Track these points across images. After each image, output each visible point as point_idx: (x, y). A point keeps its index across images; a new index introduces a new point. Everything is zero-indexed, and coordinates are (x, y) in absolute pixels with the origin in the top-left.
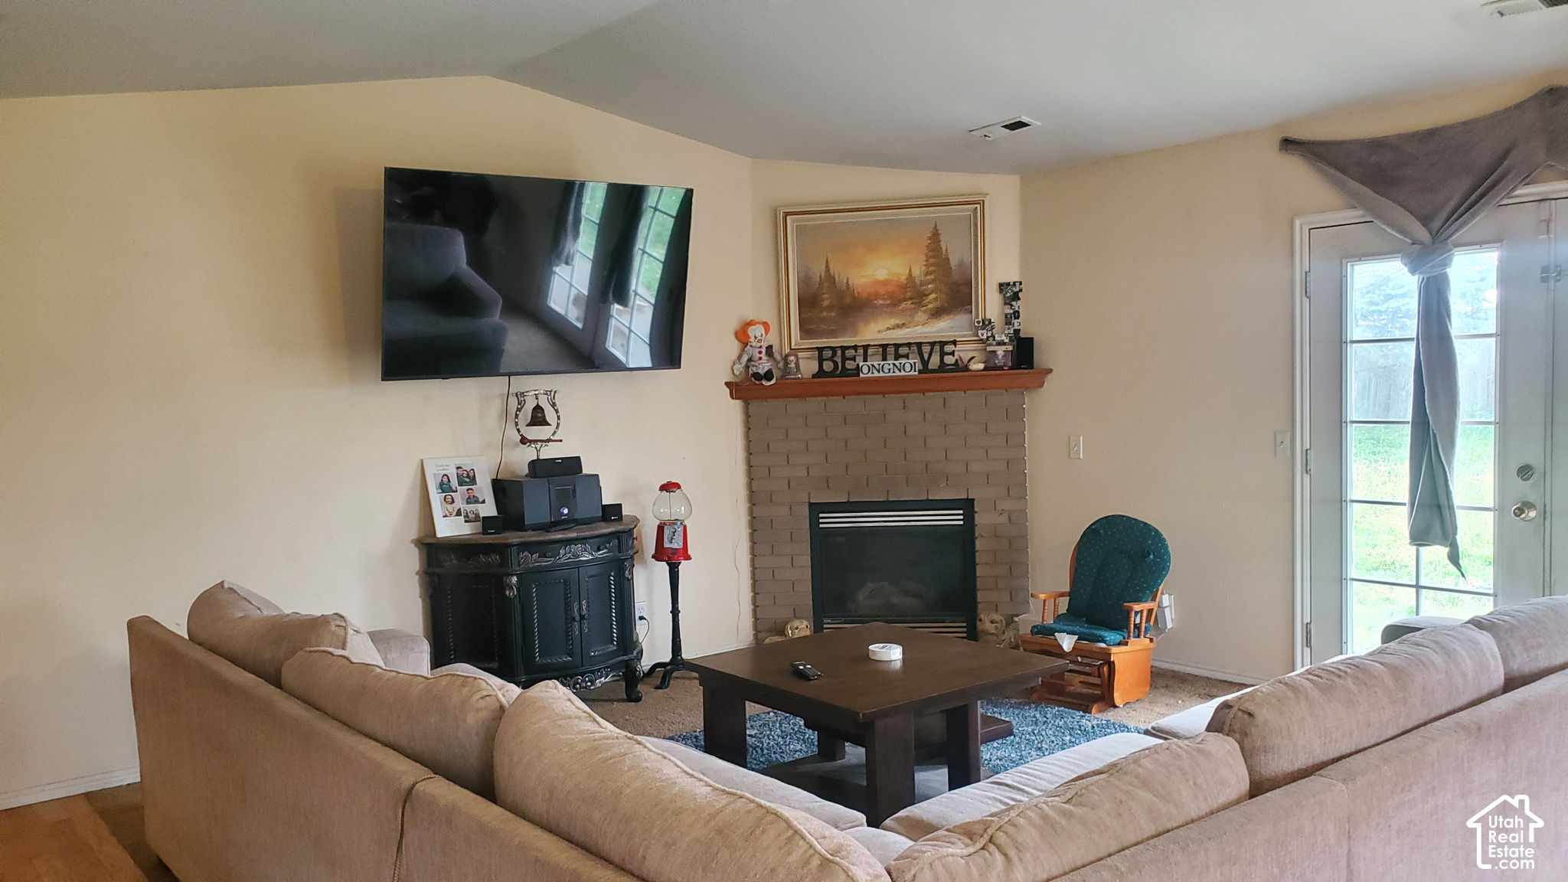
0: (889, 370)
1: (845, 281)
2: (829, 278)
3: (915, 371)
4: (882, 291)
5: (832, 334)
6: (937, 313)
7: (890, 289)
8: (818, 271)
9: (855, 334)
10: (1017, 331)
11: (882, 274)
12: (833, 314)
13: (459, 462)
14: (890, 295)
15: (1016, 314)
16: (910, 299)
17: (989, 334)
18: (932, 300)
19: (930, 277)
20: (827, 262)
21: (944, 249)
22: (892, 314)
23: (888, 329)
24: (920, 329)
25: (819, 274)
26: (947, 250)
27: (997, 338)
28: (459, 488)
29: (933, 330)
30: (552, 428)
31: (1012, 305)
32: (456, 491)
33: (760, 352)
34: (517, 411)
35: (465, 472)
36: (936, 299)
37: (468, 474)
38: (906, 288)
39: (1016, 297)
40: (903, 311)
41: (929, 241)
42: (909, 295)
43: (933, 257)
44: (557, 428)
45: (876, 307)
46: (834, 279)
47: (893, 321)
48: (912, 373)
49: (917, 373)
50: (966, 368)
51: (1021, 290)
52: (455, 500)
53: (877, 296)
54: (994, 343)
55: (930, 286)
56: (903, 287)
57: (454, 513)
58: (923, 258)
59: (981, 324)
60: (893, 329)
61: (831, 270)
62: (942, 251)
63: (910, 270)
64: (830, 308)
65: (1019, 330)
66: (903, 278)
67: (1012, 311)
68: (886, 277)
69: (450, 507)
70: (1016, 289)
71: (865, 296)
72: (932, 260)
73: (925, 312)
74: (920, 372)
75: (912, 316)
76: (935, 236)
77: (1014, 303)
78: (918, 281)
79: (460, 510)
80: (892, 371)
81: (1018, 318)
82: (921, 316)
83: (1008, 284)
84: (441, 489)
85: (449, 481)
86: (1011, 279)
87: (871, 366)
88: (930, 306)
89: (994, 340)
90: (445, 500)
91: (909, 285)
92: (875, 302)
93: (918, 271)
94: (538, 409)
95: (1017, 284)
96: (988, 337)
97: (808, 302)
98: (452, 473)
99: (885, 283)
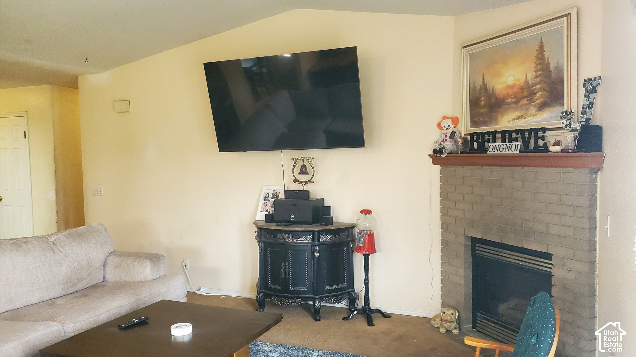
0: (503, 149)
1: (492, 87)
2: (484, 86)
3: (517, 151)
4: (510, 92)
5: (485, 124)
6: (542, 106)
7: (515, 90)
8: (479, 83)
9: (497, 123)
10: (588, 120)
11: (510, 81)
12: (486, 110)
13: (275, 188)
14: (515, 95)
15: (590, 106)
16: (526, 97)
17: (568, 123)
18: (539, 97)
19: (537, 80)
20: (483, 76)
21: (546, 56)
22: (516, 109)
23: (514, 119)
24: (532, 119)
25: (479, 85)
26: (548, 58)
27: (572, 126)
28: (271, 199)
29: (540, 119)
30: (311, 176)
31: (589, 98)
32: (270, 201)
33: (446, 136)
34: (293, 167)
35: (276, 193)
36: (541, 96)
37: (277, 194)
38: (524, 89)
39: (594, 90)
40: (522, 106)
41: (537, 52)
42: (525, 94)
43: (540, 64)
44: (313, 176)
45: (507, 104)
46: (487, 87)
47: (517, 114)
48: (515, 152)
49: (518, 152)
50: (548, 151)
51: (599, 84)
52: (268, 205)
53: (508, 96)
54: (570, 129)
55: (538, 86)
56: (522, 89)
57: (265, 211)
58: (534, 65)
59: (564, 114)
60: (517, 119)
61: (485, 81)
62: (545, 58)
63: (526, 76)
64: (484, 106)
65: (590, 119)
66: (522, 82)
67: (588, 103)
68: (513, 82)
69: (264, 207)
70: (595, 84)
71: (502, 96)
72: (539, 67)
73: (534, 106)
74: (521, 151)
75: (527, 109)
76: (541, 49)
77: (591, 95)
78: (530, 83)
79: (268, 209)
80: (504, 150)
81: (591, 108)
82: (532, 110)
83: (590, 80)
84: (264, 199)
85: (268, 196)
86: (592, 75)
87: (494, 146)
88: (538, 101)
89: (570, 127)
90: (264, 204)
91: (525, 87)
92: (507, 100)
93: (531, 76)
94: (304, 166)
95: (597, 79)
96: (567, 125)
97: (474, 103)
98: (271, 193)
99: (512, 87)
